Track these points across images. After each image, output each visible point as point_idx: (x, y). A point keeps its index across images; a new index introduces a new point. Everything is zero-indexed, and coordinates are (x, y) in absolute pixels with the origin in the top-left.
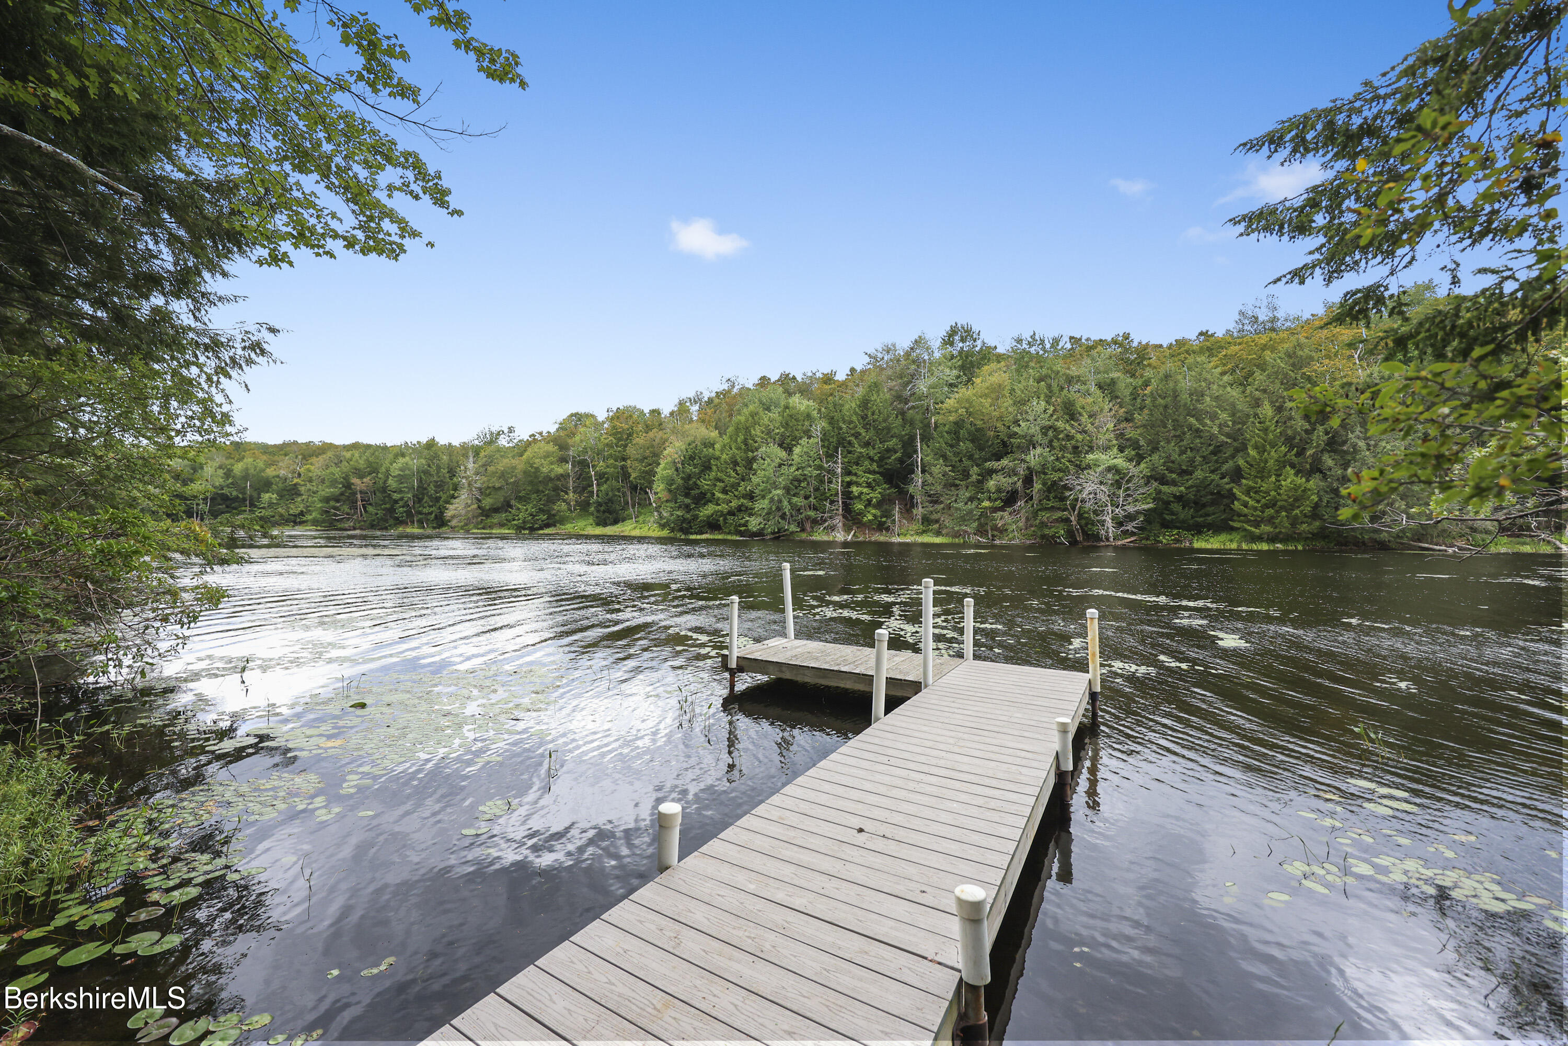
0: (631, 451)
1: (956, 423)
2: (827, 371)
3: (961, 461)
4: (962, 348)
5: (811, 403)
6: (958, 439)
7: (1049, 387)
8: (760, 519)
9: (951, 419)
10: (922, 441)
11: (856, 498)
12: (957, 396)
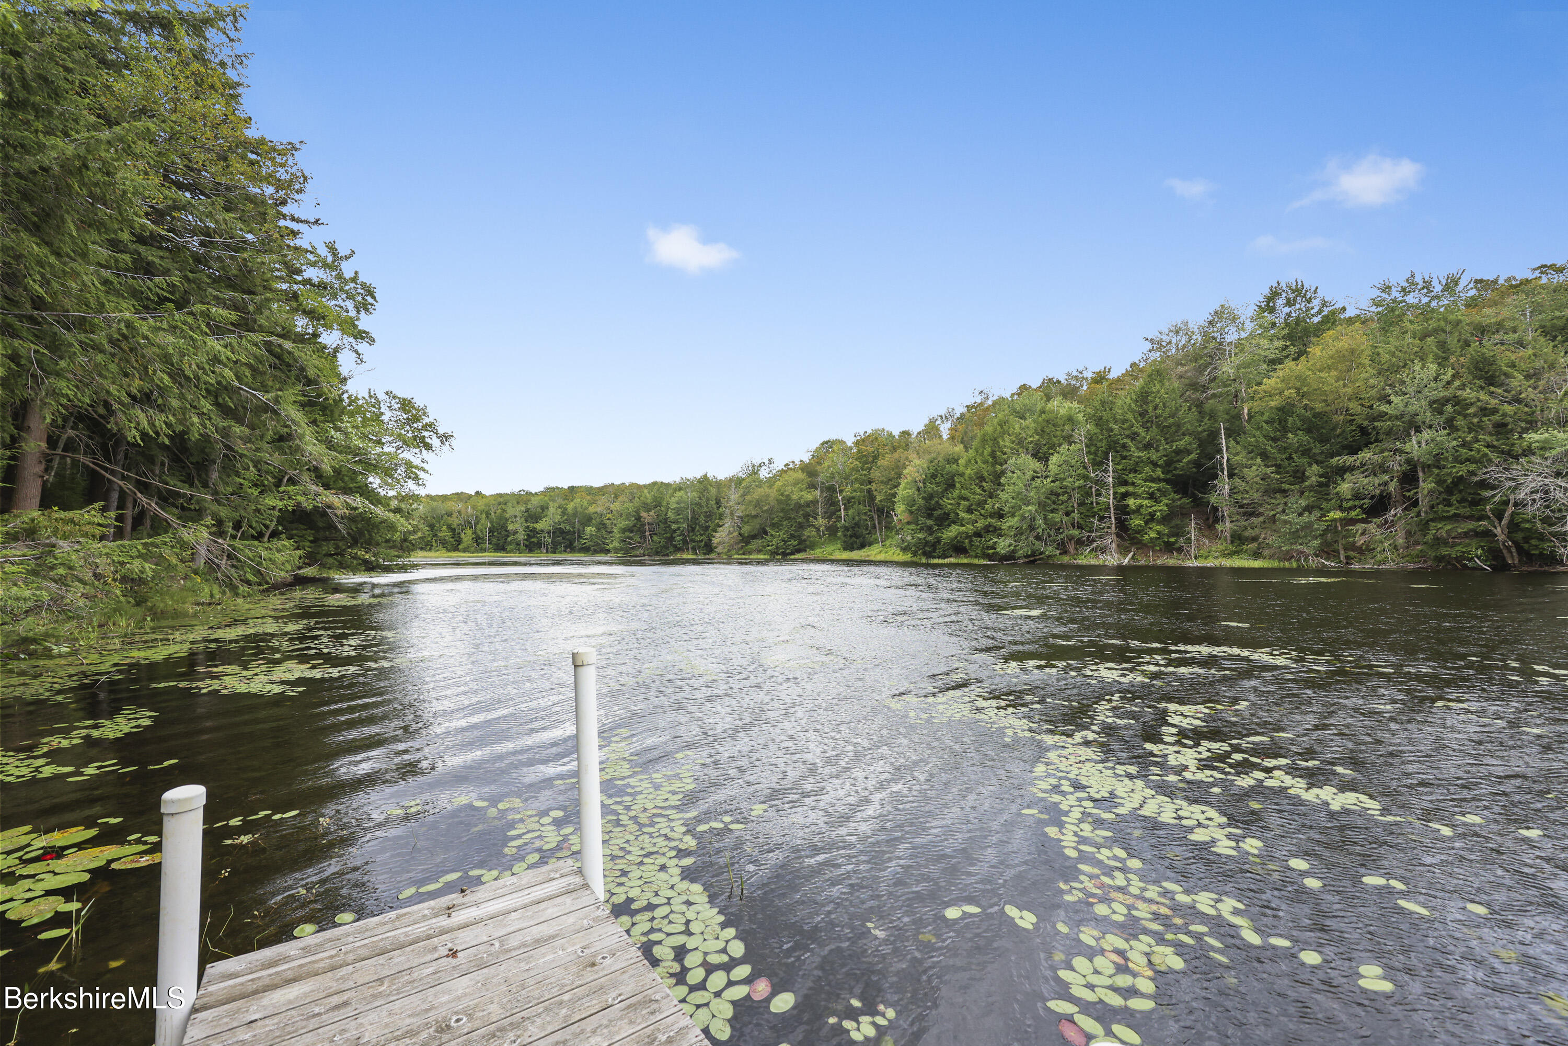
0: (876, 474)
1: (1281, 409)
2: (1099, 368)
3: (1290, 458)
4: (1289, 315)
5: (1075, 405)
6: (1285, 430)
7: (1442, 345)
8: (1010, 541)
9: (1273, 404)
10: (1228, 436)
11: (1134, 512)
12: (1281, 374)
